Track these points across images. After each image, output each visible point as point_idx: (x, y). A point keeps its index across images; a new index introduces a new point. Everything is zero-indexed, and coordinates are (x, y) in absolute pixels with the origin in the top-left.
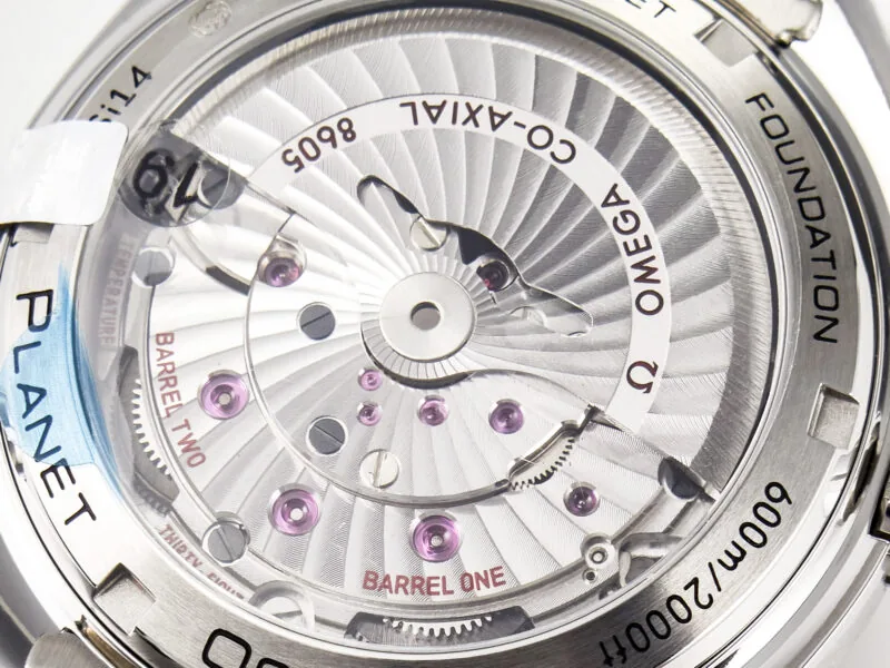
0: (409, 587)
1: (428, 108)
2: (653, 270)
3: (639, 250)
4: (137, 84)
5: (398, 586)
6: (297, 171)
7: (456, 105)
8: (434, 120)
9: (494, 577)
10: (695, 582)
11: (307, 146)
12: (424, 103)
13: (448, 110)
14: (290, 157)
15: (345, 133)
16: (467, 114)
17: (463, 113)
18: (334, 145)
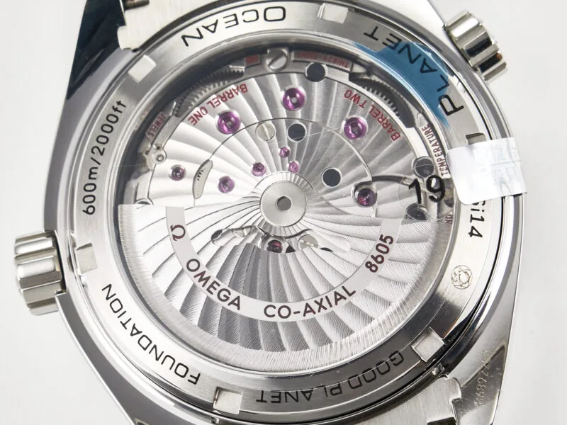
0: (227, 95)
1: (342, 297)
2: (200, 281)
3: (212, 286)
4: (473, 228)
5: (231, 93)
6: (382, 236)
7: (331, 306)
8: (336, 294)
9: (194, 120)
10: (102, 154)
11: (385, 250)
12: (345, 298)
13: (333, 302)
14: (389, 240)
15: (372, 265)
16: (323, 304)
17: (325, 303)
18: (372, 256)
